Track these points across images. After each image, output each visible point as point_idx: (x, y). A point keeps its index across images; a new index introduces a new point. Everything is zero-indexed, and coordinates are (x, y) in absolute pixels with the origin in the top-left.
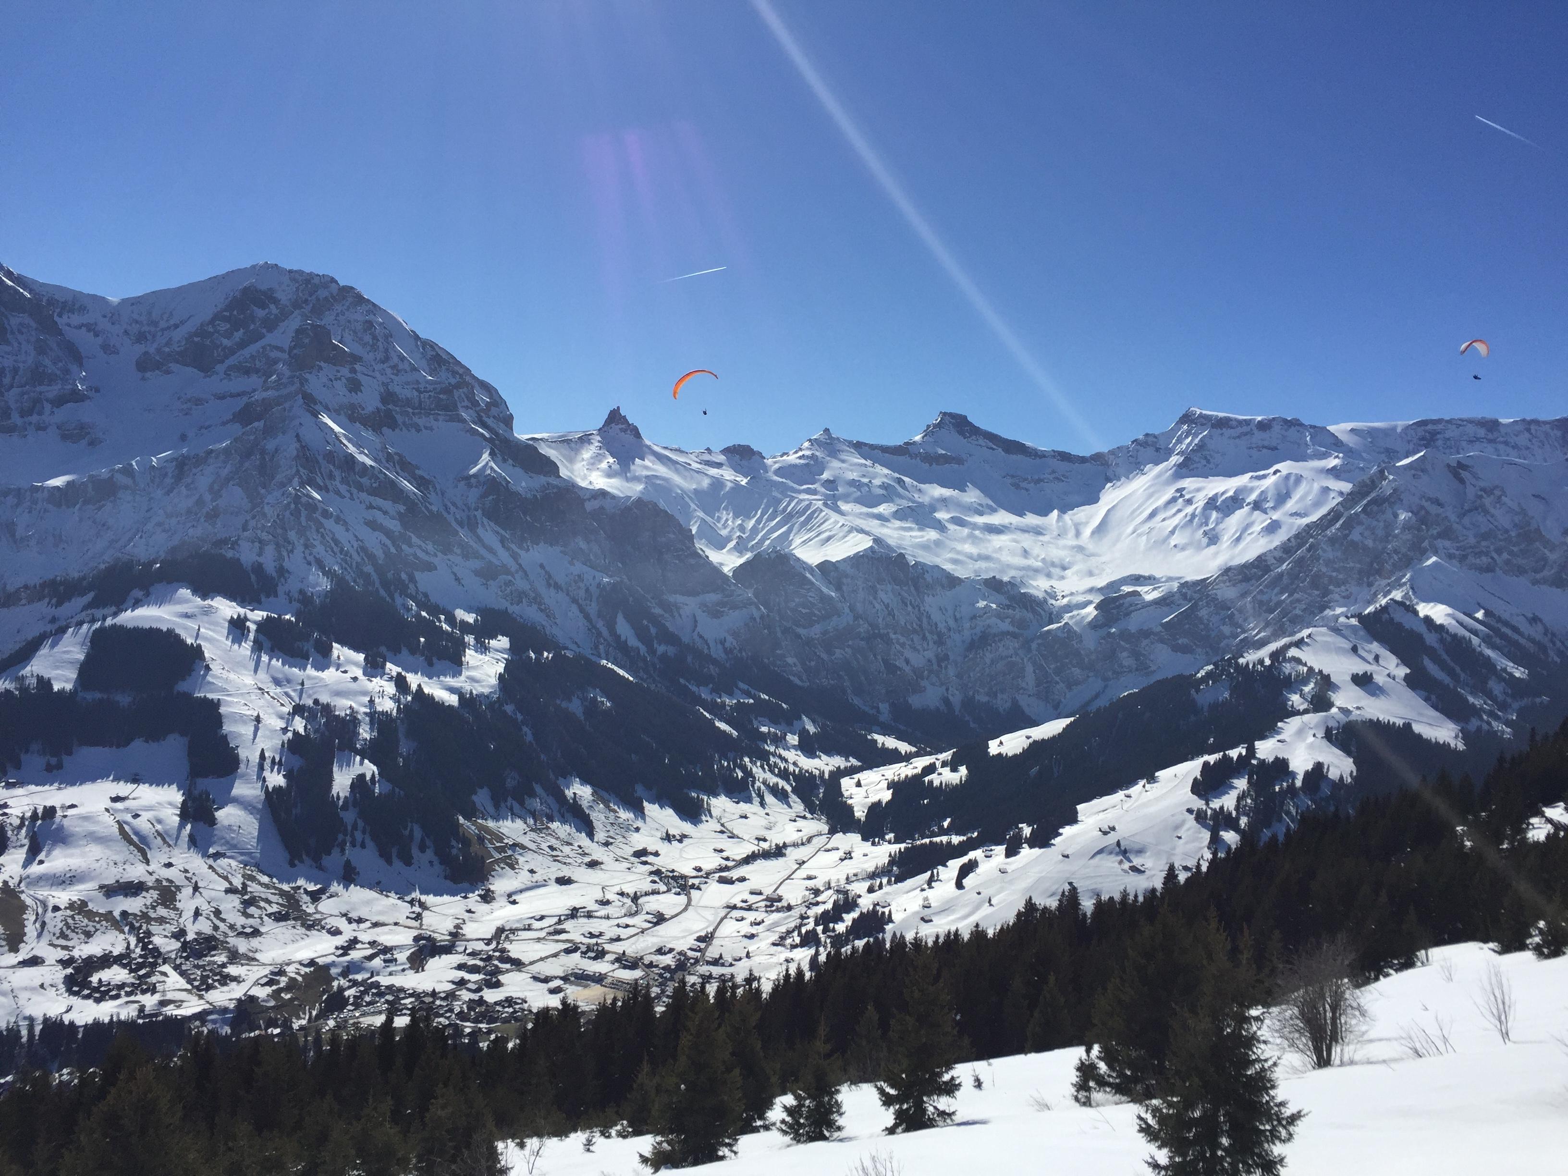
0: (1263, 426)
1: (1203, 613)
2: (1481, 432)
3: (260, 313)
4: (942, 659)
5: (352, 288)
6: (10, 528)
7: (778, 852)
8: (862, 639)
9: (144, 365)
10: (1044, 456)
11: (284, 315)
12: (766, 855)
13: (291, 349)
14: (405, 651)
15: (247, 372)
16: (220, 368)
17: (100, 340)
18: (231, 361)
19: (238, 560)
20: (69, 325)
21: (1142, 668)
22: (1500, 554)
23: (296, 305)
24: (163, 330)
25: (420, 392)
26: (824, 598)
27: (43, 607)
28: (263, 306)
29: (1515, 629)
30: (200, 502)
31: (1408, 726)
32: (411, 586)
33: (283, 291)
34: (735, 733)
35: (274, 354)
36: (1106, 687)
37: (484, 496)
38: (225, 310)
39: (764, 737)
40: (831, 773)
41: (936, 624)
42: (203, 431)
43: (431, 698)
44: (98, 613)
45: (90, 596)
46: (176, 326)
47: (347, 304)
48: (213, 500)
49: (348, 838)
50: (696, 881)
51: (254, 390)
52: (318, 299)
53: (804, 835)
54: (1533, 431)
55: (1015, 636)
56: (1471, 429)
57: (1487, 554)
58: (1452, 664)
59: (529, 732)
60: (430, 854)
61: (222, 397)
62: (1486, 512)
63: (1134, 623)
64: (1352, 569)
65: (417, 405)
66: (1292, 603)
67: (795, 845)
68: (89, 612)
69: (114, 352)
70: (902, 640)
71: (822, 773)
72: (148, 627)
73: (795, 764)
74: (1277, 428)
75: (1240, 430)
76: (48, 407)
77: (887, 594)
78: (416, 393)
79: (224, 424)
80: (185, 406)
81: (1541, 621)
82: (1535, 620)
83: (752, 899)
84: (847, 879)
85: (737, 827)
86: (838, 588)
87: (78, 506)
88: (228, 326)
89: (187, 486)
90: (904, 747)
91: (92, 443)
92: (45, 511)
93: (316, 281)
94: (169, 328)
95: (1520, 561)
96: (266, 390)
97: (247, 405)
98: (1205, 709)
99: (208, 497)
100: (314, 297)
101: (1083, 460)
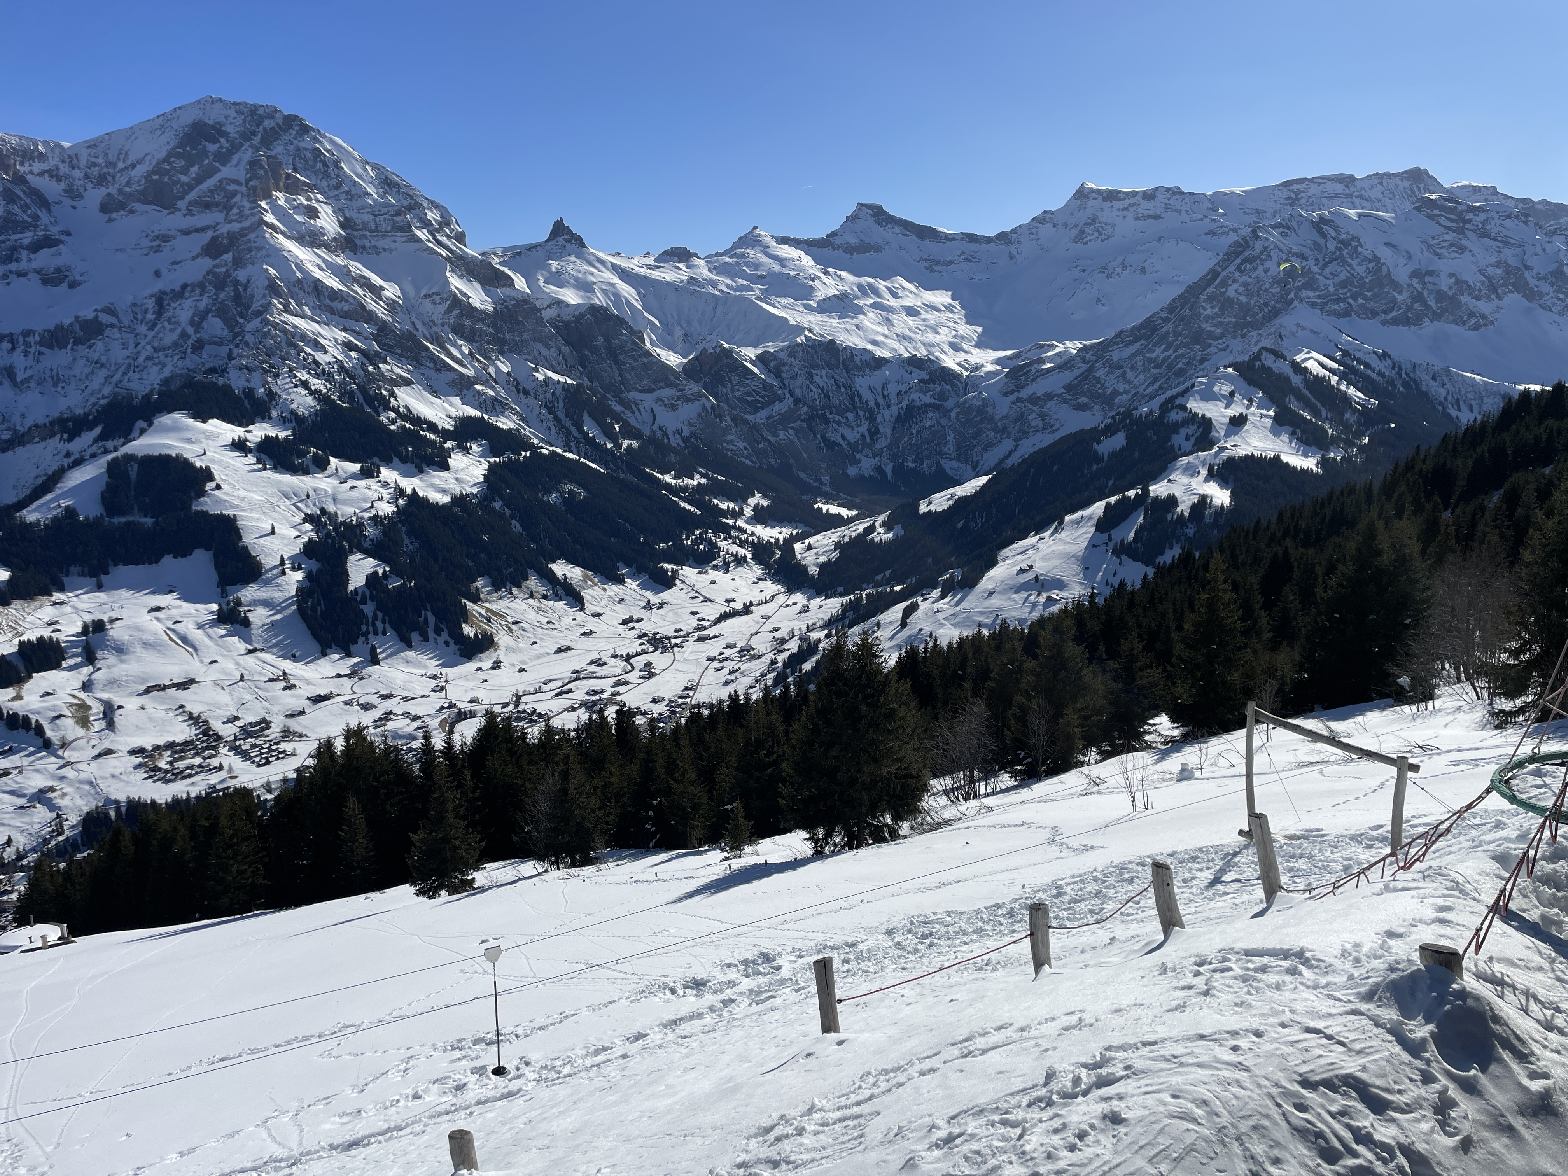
0: (1149, 196)
1: (1101, 373)
2: (1339, 188)
3: (212, 147)
4: (874, 433)
5: (296, 116)
6: (10, 372)
7: (747, 610)
8: (803, 421)
9: (107, 207)
10: (954, 239)
11: (235, 148)
12: (735, 614)
13: (247, 181)
14: (396, 460)
15: (208, 206)
16: (182, 204)
17: (63, 186)
18: (192, 195)
19: (230, 386)
20: (31, 172)
21: (1048, 427)
22: (1355, 299)
23: (247, 136)
24: (121, 171)
25: (376, 215)
26: (765, 386)
27: (56, 444)
28: (214, 141)
29: (1367, 366)
30: (184, 335)
31: (1277, 458)
32: (392, 400)
33: (231, 124)
34: (698, 512)
35: (232, 187)
36: (1017, 446)
37: (449, 311)
38: (178, 147)
39: (725, 513)
40: (785, 540)
41: (867, 402)
42: (175, 267)
43: (425, 501)
44: (110, 444)
45: (98, 430)
46: (133, 166)
47: (294, 132)
48: (196, 332)
49: (371, 629)
50: (678, 641)
51: (218, 224)
52: (265, 129)
53: (767, 594)
54: (1385, 184)
55: (936, 407)
56: (1330, 187)
57: (1344, 300)
58: (1314, 401)
59: (518, 525)
60: (445, 636)
61: (187, 232)
62: (1344, 262)
63: (1039, 388)
64: (1228, 324)
65: (373, 228)
66: (1176, 358)
67: (760, 604)
68: (100, 444)
69: (78, 196)
70: (837, 418)
71: (777, 540)
72: (157, 453)
73: (753, 534)
74: (1160, 196)
75: (1127, 202)
76: (24, 254)
77: (822, 377)
78: (371, 217)
79: (194, 258)
80: (155, 244)
81: (1389, 356)
82: (1385, 356)
83: (728, 652)
84: (808, 627)
85: (708, 591)
86: (778, 376)
87: (69, 347)
88: (183, 162)
89: (169, 321)
90: (845, 513)
91: (72, 285)
92: (40, 353)
93: (261, 111)
94: (126, 168)
95: (1371, 305)
96: (230, 222)
97: (214, 239)
98: (1106, 458)
99: (190, 330)
100: (261, 128)
101: (989, 240)
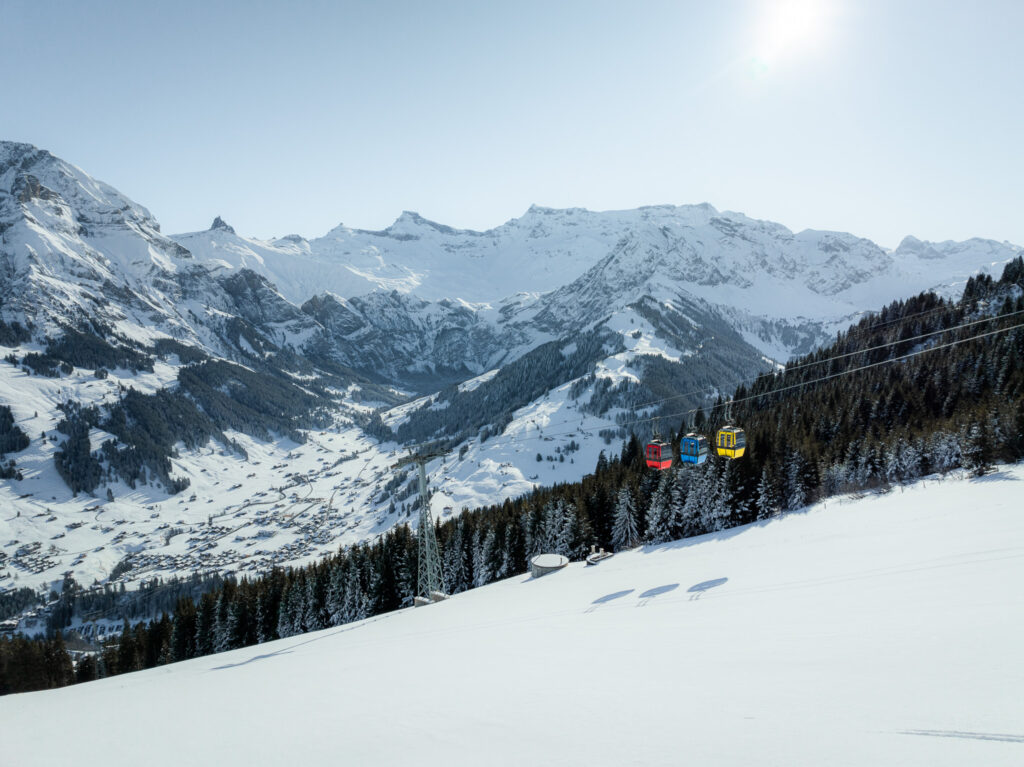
0: (569, 212)
1: (553, 310)
4: (423, 345)
5: (45, 151)
7: (355, 456)
8: (379, 339)
10: (461, 233)
11: (3, 170)
12: (347, 459)
13: (13, 191)
14: (118, 368)
19: (3, 321)
21: (526, 342)
22: (686, 270)
23: (11, 163)
25: (101, 213)
26: (355, 318)
32: (113, 329)
34: (317, 396)
36: (508, 354)
37: (150, 272)
39: (333, 397)
40: (374, 412)
41: (418, 327)
43: (139, 393)
47: (45, 161)
49: (107, 478)
50: (313, 478)
52: (25, 159)
53: (366, 446)
55: (459, 330)
59: (201, 407)
60: (157, 481)
63: (519, 319)
65: (99, 221)
67: (363, 452)
70: (400, 337)
71: (369, 413)
73: (353, 409)
74: (575, 213)
75: (558, 215)
77: (389, 313)
78: (98, 214)
81: (705, 301)
82: (702, 301)
83: (346, 483)
85: (328, 446)
86: (362, 311)
90: (409, 394)
93: (22, 148)
98: (567, 358)
100: (22, 158)
101: (482, 234)
